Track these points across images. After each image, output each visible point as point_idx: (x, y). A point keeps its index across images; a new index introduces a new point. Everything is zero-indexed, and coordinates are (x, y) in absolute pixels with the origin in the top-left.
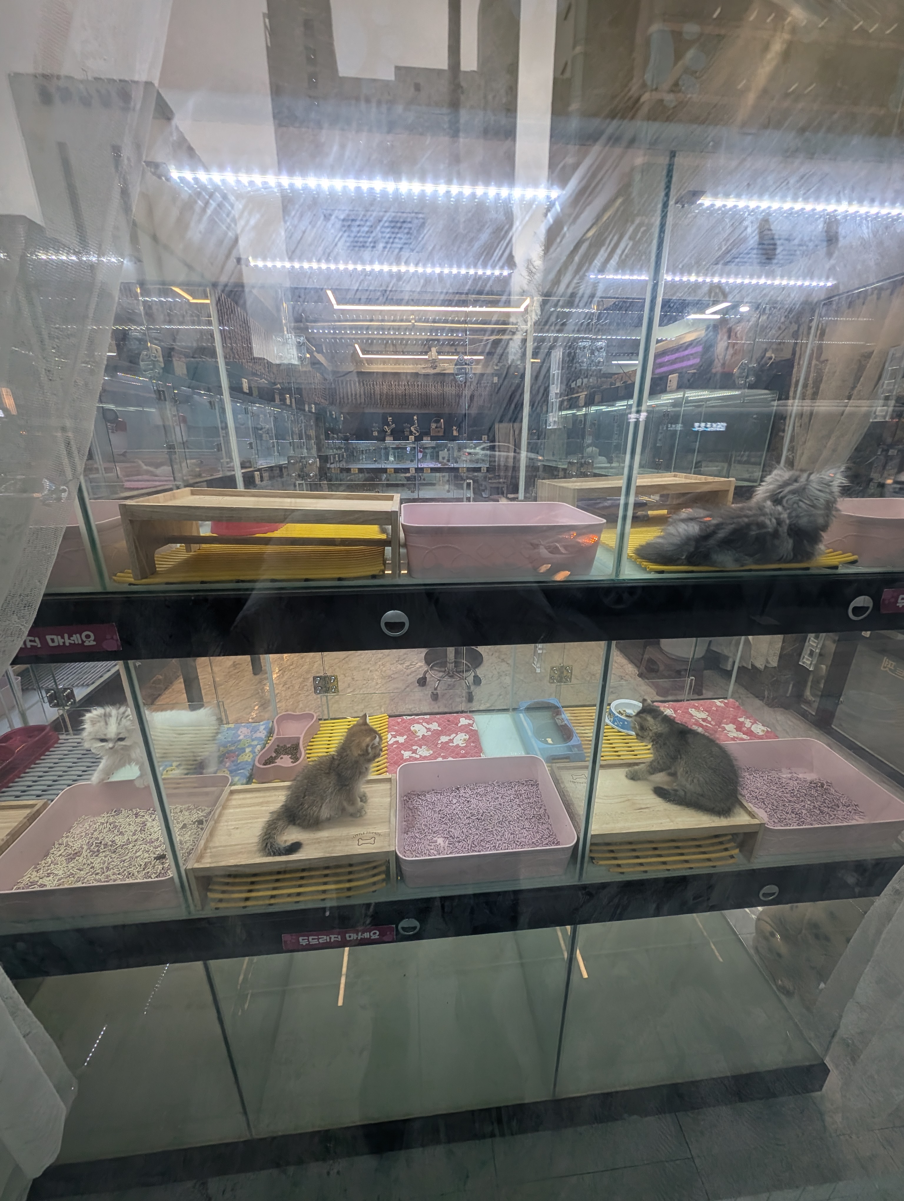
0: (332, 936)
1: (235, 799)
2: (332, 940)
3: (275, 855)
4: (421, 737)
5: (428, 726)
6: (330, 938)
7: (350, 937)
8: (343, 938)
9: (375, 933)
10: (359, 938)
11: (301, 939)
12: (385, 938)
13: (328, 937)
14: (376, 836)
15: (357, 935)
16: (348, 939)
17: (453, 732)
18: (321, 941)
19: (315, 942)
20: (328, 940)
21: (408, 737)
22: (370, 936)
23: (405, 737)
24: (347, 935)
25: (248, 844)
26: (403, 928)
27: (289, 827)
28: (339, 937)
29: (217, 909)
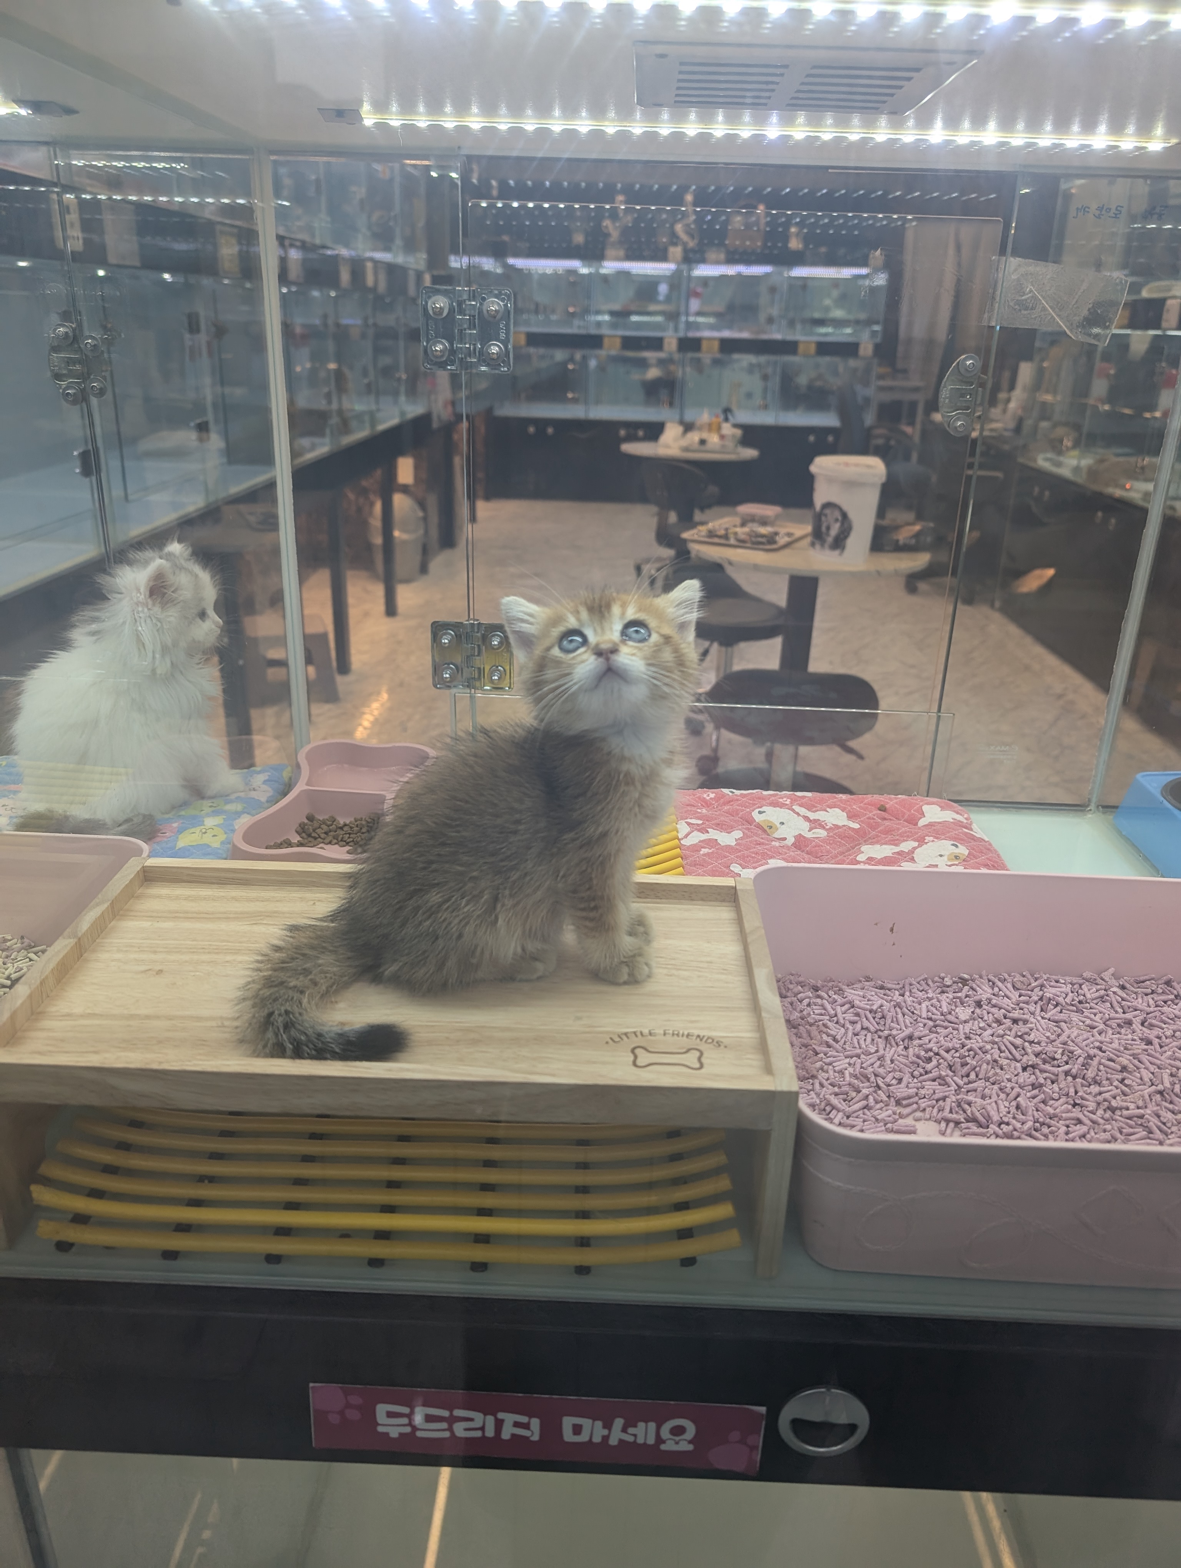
0: (509, 1418)
1: (159, 897)
2: (506, 1435)
3: (298, 1054)
4: (790, 841)
5: (812, 816)
6: (499, 1424)
7: (577, 1430)
8: (551, 1429)
9: (678, 1431)
10: (613, 1441)
11: (381, 1410)
12: (718, 1457)
13: (490, 1420)
14: (703, 1047)
15: (608, 1425)
16: (568, 1436)
17: (905, 837)
18: (460, 1430)
19: (437, 1432)
20: (490, 1432)
21: (745, 836)
22: (659, 1440)
23: (738, 834)
24: (568, 1422)
25: (199, 1019)
26: (798, 1425)
27: (357, 986)
28: (535, 1423)
29: (63, 1247)
